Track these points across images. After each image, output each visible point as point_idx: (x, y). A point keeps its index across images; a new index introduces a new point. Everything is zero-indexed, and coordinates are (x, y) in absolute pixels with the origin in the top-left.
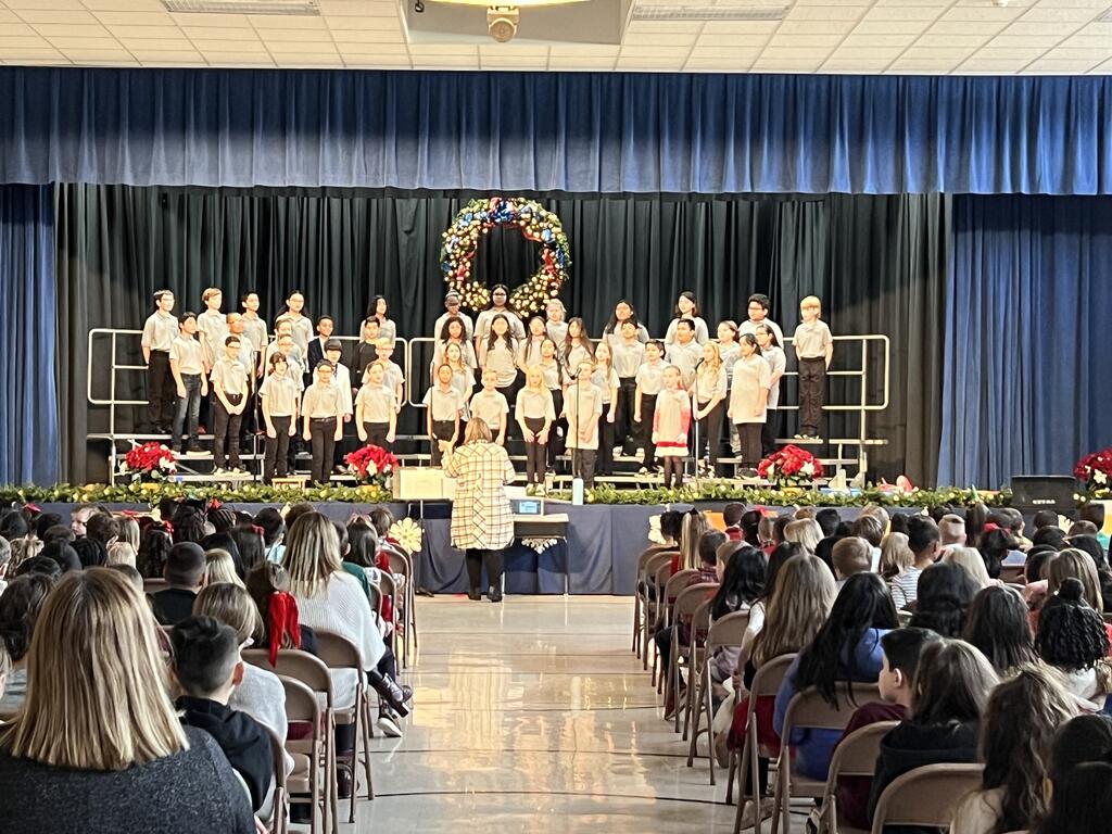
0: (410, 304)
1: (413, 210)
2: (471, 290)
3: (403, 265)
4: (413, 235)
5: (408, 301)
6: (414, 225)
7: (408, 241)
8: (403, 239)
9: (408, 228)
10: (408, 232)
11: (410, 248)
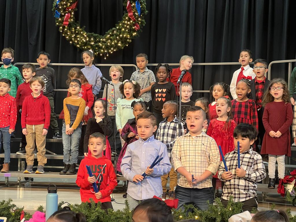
0: (33, 43)
2: (75, 33)
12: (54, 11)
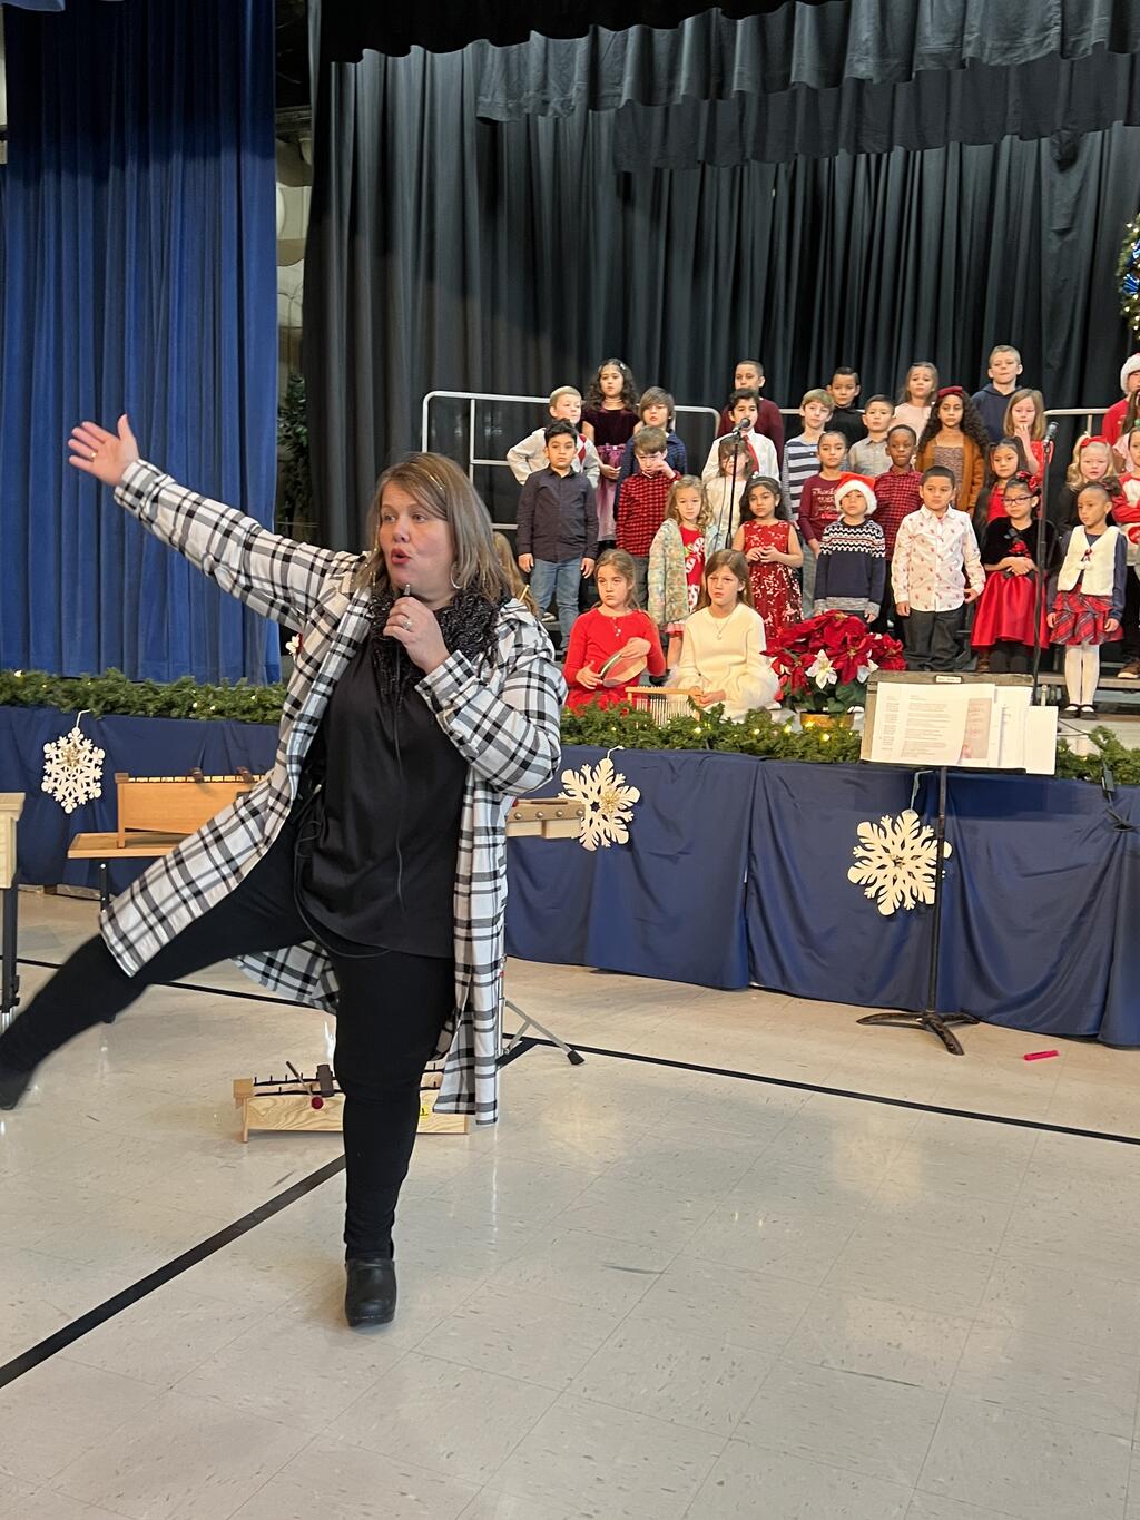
0: (1056, 363)
1: (1075, 192)
3: (1047, 292)
4: (1069, 237)
5: (1052, 356)
6: (1074, 217)
7: (1061, 248)
8: (1052, 245)
9: (1060, 224)
10: (1063, 233)
11: (1062, 261)
12: (1122, 277)
